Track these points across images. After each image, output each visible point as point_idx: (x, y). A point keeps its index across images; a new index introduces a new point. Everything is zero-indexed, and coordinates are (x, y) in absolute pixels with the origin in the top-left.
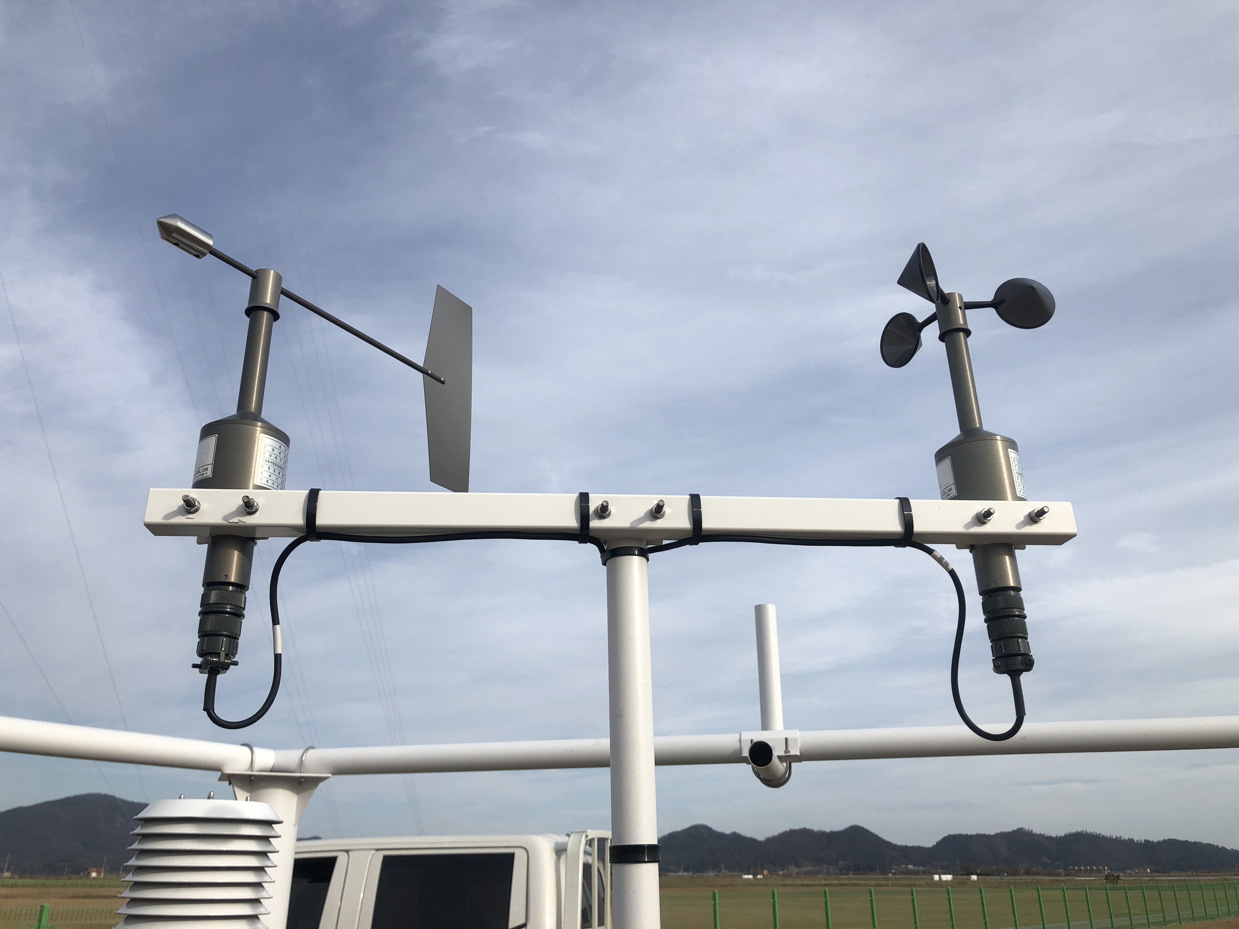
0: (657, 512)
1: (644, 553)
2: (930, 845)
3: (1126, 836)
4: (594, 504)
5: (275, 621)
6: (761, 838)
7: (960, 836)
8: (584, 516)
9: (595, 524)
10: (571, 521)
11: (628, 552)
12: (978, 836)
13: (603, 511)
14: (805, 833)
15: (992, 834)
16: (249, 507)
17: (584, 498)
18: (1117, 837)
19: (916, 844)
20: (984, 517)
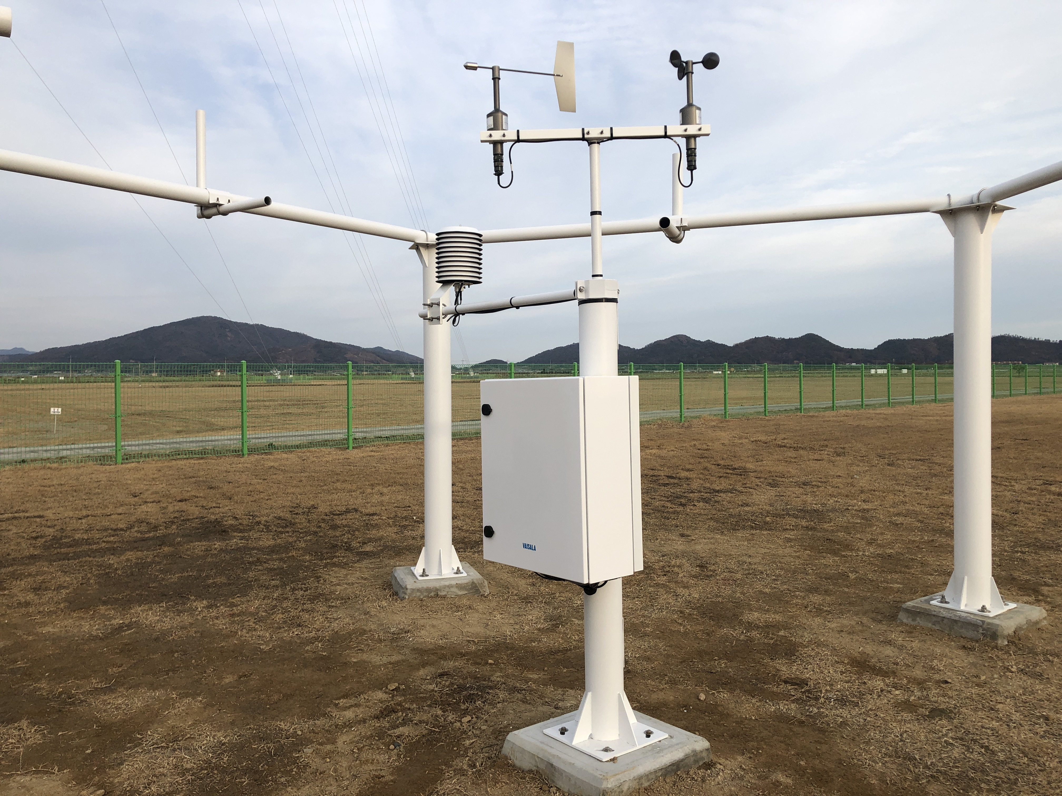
0: (602, 133)
1: (598, 143)
2: (872, 348)
3: (1043, 338)
4: (586, 132)
5: (511, 163)
6: (730, 344)
7: (899, 340)
8: (583, 134)
9: (586, 136)
10: (581, 136)
11: (594, 143)
12: (914, 340)
13: (588, 133)
14: (768, 340)
15: (926, 338)
16: (504, 135)
17: (583, 129)
18: (1035, 339)
19: (860, 347)
20: (686, 130)
